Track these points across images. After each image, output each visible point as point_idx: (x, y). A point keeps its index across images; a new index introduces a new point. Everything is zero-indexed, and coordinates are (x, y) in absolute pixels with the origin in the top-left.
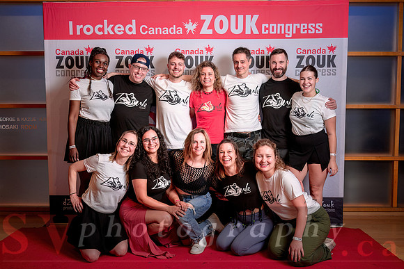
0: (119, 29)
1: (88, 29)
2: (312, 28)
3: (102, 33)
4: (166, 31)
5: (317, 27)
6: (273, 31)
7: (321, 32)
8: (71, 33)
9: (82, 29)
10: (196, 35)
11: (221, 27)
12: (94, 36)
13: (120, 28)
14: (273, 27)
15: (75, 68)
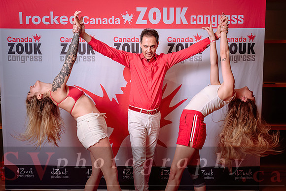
0: (64, 20)
1: (36, 19)
2: (234, 19)
3: (48, 23)
4: (106, 21)
5: (239, 18)
6: (200, 21)
7: (242, 23)
8: (21, 23)
9: (30, 20)
10: (133, 25)
11: (155, 18)
12: (41, 26)
13: (65, 18)
14: (200, 18)
15: (24, 53)
